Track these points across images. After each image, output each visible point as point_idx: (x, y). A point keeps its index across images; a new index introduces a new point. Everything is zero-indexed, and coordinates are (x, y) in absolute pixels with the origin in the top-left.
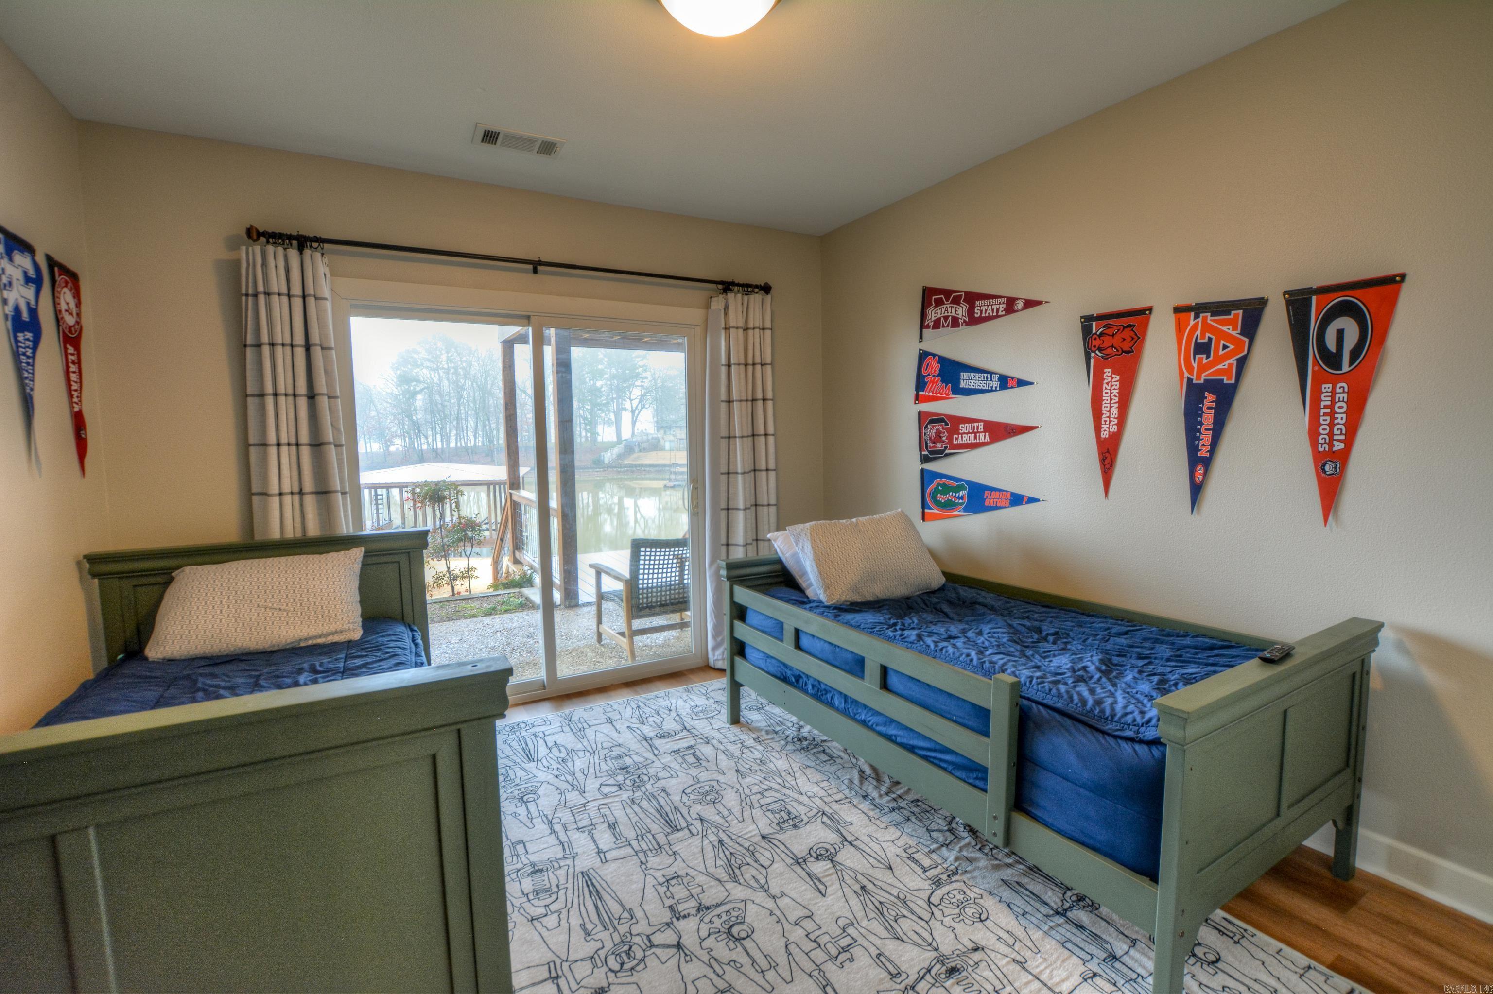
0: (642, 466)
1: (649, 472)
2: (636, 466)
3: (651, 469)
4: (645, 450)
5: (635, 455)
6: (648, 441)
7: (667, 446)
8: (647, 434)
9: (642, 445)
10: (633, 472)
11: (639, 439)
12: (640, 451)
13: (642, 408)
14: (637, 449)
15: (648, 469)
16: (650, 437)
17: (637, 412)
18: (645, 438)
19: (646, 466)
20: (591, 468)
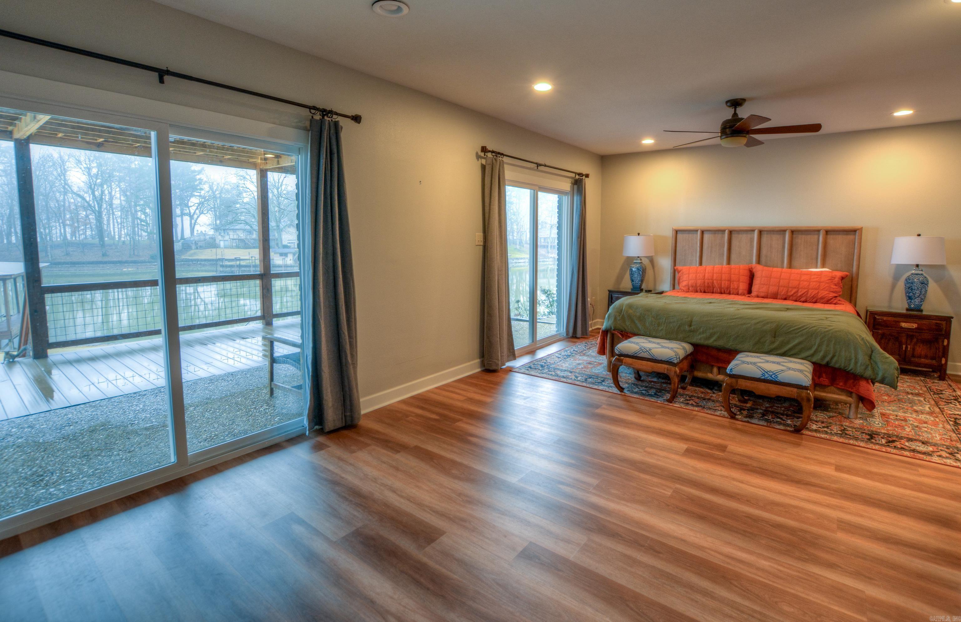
0: (198, 260)
1: (204, 265)
2: (192, 260)
3: (206, 263)
4: (201, 247)
5: (192, 252)
6: (205, 240)
7: (222, 244)
8: (205, 235)
9: (200, 244)
10: (189, 265)
11: (196, 238)
12: (197, 248)
13: (201, 214)
14: (194, 247)
15: (203, 263)
16: (207, 237)
17: (195, 216)
18: (202, 238)
19: (202, 260)
20: (149, 262)
